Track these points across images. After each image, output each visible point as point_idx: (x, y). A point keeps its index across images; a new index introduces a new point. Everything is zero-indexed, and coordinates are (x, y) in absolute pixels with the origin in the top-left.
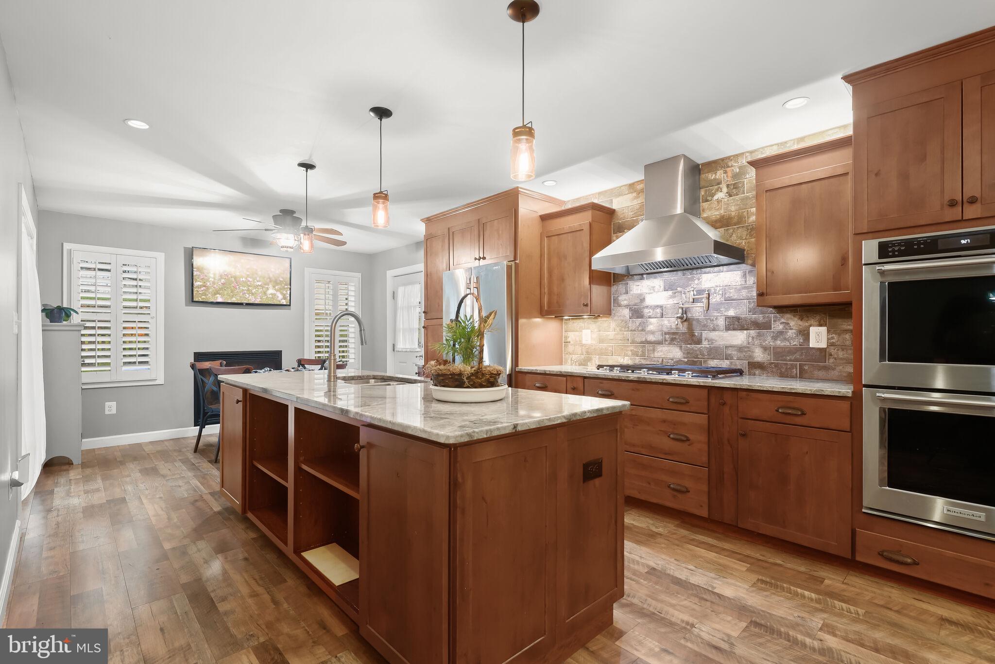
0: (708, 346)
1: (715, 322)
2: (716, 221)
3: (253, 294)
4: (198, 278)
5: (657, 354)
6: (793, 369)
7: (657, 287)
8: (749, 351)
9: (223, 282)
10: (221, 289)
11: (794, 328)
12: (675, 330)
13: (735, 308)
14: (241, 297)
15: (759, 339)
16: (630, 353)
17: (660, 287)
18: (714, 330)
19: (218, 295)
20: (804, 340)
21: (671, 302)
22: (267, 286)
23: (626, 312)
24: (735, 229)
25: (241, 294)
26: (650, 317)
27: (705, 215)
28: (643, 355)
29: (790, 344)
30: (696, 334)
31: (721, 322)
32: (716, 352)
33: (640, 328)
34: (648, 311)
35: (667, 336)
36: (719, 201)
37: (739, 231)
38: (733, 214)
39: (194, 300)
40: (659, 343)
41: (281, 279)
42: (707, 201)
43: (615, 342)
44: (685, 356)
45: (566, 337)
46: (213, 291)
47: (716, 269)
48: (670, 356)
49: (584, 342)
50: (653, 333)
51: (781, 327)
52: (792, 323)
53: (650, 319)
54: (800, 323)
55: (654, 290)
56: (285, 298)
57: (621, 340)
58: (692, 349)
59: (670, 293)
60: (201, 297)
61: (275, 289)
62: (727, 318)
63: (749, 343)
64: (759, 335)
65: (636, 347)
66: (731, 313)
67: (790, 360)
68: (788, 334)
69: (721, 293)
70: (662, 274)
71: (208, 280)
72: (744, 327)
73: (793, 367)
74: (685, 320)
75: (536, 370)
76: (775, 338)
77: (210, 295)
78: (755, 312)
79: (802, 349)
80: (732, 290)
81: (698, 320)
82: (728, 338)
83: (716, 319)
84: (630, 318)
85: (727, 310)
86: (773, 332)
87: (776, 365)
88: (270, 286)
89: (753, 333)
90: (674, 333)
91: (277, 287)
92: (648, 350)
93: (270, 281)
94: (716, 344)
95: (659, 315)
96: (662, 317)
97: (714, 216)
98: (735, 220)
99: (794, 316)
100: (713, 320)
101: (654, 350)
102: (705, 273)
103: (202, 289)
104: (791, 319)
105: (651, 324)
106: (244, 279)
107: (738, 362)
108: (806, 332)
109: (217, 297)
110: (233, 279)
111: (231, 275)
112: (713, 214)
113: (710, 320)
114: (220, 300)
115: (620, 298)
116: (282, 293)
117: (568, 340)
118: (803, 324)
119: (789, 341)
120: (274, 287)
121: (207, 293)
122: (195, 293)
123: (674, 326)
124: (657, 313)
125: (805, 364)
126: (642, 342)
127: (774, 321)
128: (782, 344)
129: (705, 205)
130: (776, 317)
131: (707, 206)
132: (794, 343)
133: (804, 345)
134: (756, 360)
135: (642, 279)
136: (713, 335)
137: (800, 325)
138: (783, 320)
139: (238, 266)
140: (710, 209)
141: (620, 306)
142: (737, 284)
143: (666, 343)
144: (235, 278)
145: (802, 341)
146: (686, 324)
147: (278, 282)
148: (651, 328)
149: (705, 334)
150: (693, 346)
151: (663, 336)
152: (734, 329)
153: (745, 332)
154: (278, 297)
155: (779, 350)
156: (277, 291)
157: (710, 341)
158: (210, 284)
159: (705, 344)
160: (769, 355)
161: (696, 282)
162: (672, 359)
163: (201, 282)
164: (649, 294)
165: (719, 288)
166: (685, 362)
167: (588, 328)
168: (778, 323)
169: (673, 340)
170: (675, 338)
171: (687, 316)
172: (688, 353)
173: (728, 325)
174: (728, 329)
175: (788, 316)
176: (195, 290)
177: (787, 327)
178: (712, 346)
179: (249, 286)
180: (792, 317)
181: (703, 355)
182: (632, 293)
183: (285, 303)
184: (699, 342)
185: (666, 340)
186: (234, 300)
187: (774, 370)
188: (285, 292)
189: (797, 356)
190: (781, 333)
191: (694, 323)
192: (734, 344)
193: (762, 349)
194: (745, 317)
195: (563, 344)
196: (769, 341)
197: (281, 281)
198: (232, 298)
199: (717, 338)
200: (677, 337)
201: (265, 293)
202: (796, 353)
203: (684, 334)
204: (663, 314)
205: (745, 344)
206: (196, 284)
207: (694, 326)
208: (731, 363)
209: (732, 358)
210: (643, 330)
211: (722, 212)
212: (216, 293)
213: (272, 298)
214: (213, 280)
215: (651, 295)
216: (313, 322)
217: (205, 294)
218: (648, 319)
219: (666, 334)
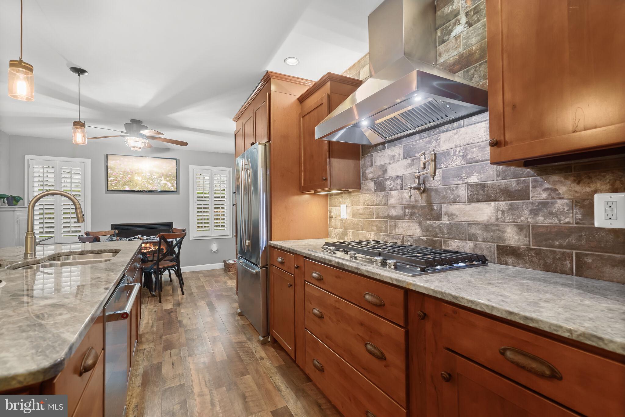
0: (448, 222)
1: (455, 192)
2: (454, 64)
3: (150, 184)
4: (111, 175)
5: (398, 231)
6: (565, 260)
7: (397, 156)
8: (498, 230)
9: (129, 177)
10: (128, 181)
11: (566, 196)
12: (414, 203)
13: (480, 173)
14: (142, 187)
15: (512, 214)
16: (375, 228)
17: (400, 155)
18: (454, 202)
19: (126, 186)
20: (583, 215)
21: (410, 171)
22: (160, 179)
23: (372, 185)
24: (476, 67)
25: (142, 184)
26: (391, 190)
27: (441, 60)
28: (386, 231)
29: (560, 220)
30: (435, 208)
31: (463, 192)
32: (457, 230)
33: (383, 202)
34: (390, 182)
35: (407, 210)
36: (457, 38)
37: (481, 69)
38: (474, 49)
39: (108, 189)
40: (400, 218)
41: (170, 174)
42: (443, 42)
43: (363, 217)
44: (424, 233)
45: (331, 212)
46: (122, 183)
47: (456, 124)
48: (410, 233)
49: (342, 217)
50: (394, 206)
51: (544, 195)
52: (562, 189)
53: (392, 192)
54: (578, 188)
55: (394, 159)
56: (173, 186)
57: (368, 215)
58: (432, 226)
59: (409, 161)
60: (113, 188)
61: (166, 181)
62: (470, 186)
63: (497, 219)
64: (512, 208)
65: (380, 222)
66: (474, 179)
67: (560, 246)
68: (556, 206)
69: (461, 154)
70: (401, 140)
71: (119, 176)
72: (491, 197)
73: (564, 257)
74: (424, 191)
76: (535, 212)
77: (120, 186)
78: (506, 176)
79: (581, 230)
80: (474, 150)
81: (436, 190)
82: (471, 212)
83: (457, 188)
84: (375, 192)
85: (469, 175)
86: (532, 204)
87: (538, 253)
88: (163, 178)
89: (503, 205)
90: (413, 207)
91: (167, 179)
92: (390, 226)
93: (163, 175)
94: (457, 220)
95: (399, 187)
96: (402, 189)
97: (451, 59)
98: (477, 55)
99: (566, 178)
100: (453, 190)
101: (395, 226)
102: (444, 132)
103: (115, 182)
104: (561, 182)
105: (392, 198)
106: (144, 174)
107: (484, 245)
108: (586, 203)
110: (136, 174)
111: (135, 171)
112: (451, 56)
113: (450, 190)
114: (127, 189)
115: (367, 171)
116: (171, 183)
117: (332, 215)
118: (582, 189)
119: (557, 217)
120: (165, 179)
122: (109, 184)
123: (414, 199)
124: (397, 184)
125: (587, 255)
126: (385, 217)
127: (534, 187)
128: (547, 222)
129: (442, 48)
130: (536, 181)
131: (444, 48)
132: (567, 220)
133: (584, 224)
134: (507, 243)
135: (384, 148)
136: (454, 208)
137: (576, 192)
138: (547, 185)
139: (140, 165)
140: (447, 51)
141: (367, 179)
142: (481, 140)
143: (406, 218)
145: (579, 216)
146: (424, 195)
147: (168, 175)
148: (392, 201)
149: (445, 208)
150: (432, 222)
151: (403, 211)
152: (478, 201)
153: (493, 204)
154: (168, 186)
155: (541, 230)
156: (167, 181)
157: (451, 216)
158: (120, 178)
159: (445, 220)
160: (526, 237)
161: (434, 144)
162: (412, 237)
163: (113, 177)
164: (390, 164)
165: (459, 148)
166: (424, 241)
167: (345, 203)
168: (539, 190)
169: (412, 214)
170: (414, 213)
171: (425, 187)
172: (427, 230)
173: (471, 195)
174: (470, 200)
175: (555, 178)
177: (554, 195)
178: (452, 222)
179: (148, 179)
180: (562, 179)
181: (442, 233)
182: (376, 164)
183: (173, 190)
184: (438, 217)
185: (406, 215)
186: (138, 188)
187: (535, 259)
188: (173, 182)
189: (573, 240)
190: (544, 204)
191: (433, 194)
192: (479, 220)
193: (515, 229)
194: (492, 184)
195: (329, 218)
196: (526, 217)
197: (170, 175)
198: (136, 187)
199: (457, 213)
200: (416, 211)
201: (159, 183)
202: (569, 236)
203: (422, 207)
204: (402, 185)
205: (493, 220)
206: (110, 179)
207: (432, 198)
208: (475, 245)
209: (476, 239)
210: (386, 204)
211: (461, 50)
212: (125, 184)
213: (164, 186)
214: (122, 176)
215: (392, 165)
216: (196, 202)
217: (117, 186)
218: (390, 192)
219: (406, 208)
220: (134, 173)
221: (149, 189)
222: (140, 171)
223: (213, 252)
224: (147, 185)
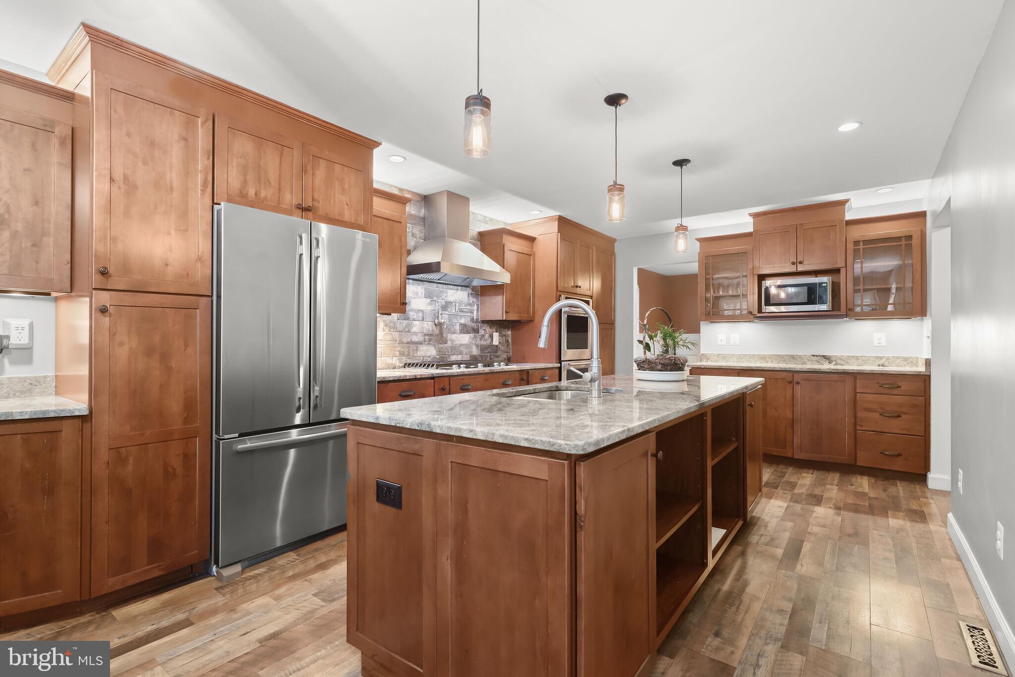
0: (451, 345)
1: (454, 327)
5: (419, 354)
6: (487, 358)
7: (420, 294)
8: (470, 348)
11: (488, 333)
12: (432, 332)
16: (398, 353)
17: (422, 294)
18: (454, 333)
20: (491, 341)
21: (430, 308)
26: (414, 320)
28: (408, 355)
31: (458, 327)
32: (455, 349)
33: (406, 330)
34: (413, 314)
35: (426, 337)
43: (383, 343)
44: (438, 353)
47: (456, 288)
48: (429, 354)
50: (416, 334)
51: (483, 332)
52: (487, 330)
55: (418, 296)
57: (389, 341)
58: (442, 348)
59: (429, 300)
62: (461, 324)
63: (470, 342)
65: (403, 347)
67: (486, 353)
70: (424, 284)
72: (468, 331)
73: (487, 356)
75: (405, 376)
76: (481, 339)
79: (491, 346)
80: (463, 305)
82: (461, 339)
83: (455, 324)
84: (398, 319)
85: (461, 319)
86: (480, 335)
87: (481, 356)
90: (431, 335)
92: (412, 350)
94: (455, 343)
95: (421, 319)
96: (423, 320)
99: (488, 326)
101: (417, 350)
105: (415, 327)
108: (492, 335)
123: (431, 329)
124: (419, 316)
125: (492, 355)
126: (408, 343)
127: (481, 328)
128: (484, 343)
130: (481, 326)
132: (488, 342)
136: (454, 337)
138: (484, 328)
142: (465, 301)
143: (426, 343)
146: (438, 327)
148: (414, 329)
149: (449, 336)
151: (423, 338)
153: (469, 335)
157: (452, 341)
159: (449, 343)
160: (478, 350)
162: (429, 357)
164: (414, 298)
166: (439, 358)
169: (430, 340)
172: (440, 351)
174: (461, 333)
175: (486, 325)
177: (485, 332)
178: (453, 345)
184: (446, 343)
185: (425, 341)
189: (489, 350)
190: (484, 335)
193: (476, 347)
194: (469, 325)
196: (479, 341)
199: (455, 339)
200: (433, 338)
202: (487, 348)
203: (437, 335)
207: (443, 330)
208: (463, 356)
210: (409, 331)
215: (415, 300)
218: (413, 321)
219: (425, 335)
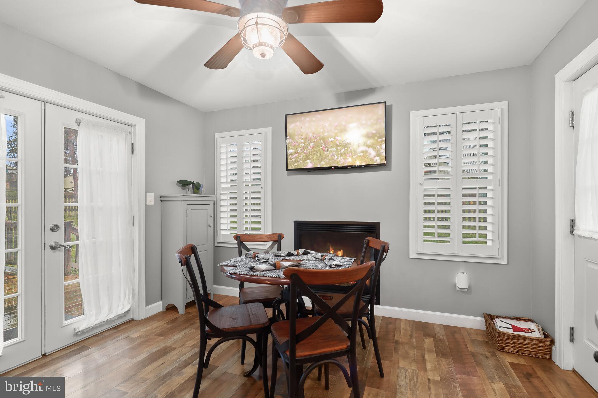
3: (341, 155)
9: (312, 146)
10: (311, 154)
14: (329, 160)
19: (308, 161)
25: (330, 156)
39: (288, 168)
41: (375, 132)
46: (304, 157)
56: (378, 155)
60: (293, 165)
71: (299, 147)
77: (301, 162)
91: (369, 142)
103: (294, 156)
106: (332, 139)
109: (307, 163)
110: (322, 141)
111: (319, 136)
114: (310, 165)
116: (374, 148)
121: (299, 160)
122: (289, 160)
139: (326, 125)
144: (324, 139)
147: (371, 135)
154: (370, 154)
156: (369, 146)
158: (301, 150)
163: (293, 149)
176: (289, 157)
179: (338, 146)
183: (379, 162)
186: (323, 164)
188: (378, 147)
197: (373, 134)
198: (321, 162)
206: (290, 151)
212: (307, 158)
213: (363, 156)
214: (303, 145)
216: (421, 184)
217: (297, 161)
220: (318, 138)
221: (339, 164)
222: (326, 134)
223: (457, 289)
224: (336, 157)
